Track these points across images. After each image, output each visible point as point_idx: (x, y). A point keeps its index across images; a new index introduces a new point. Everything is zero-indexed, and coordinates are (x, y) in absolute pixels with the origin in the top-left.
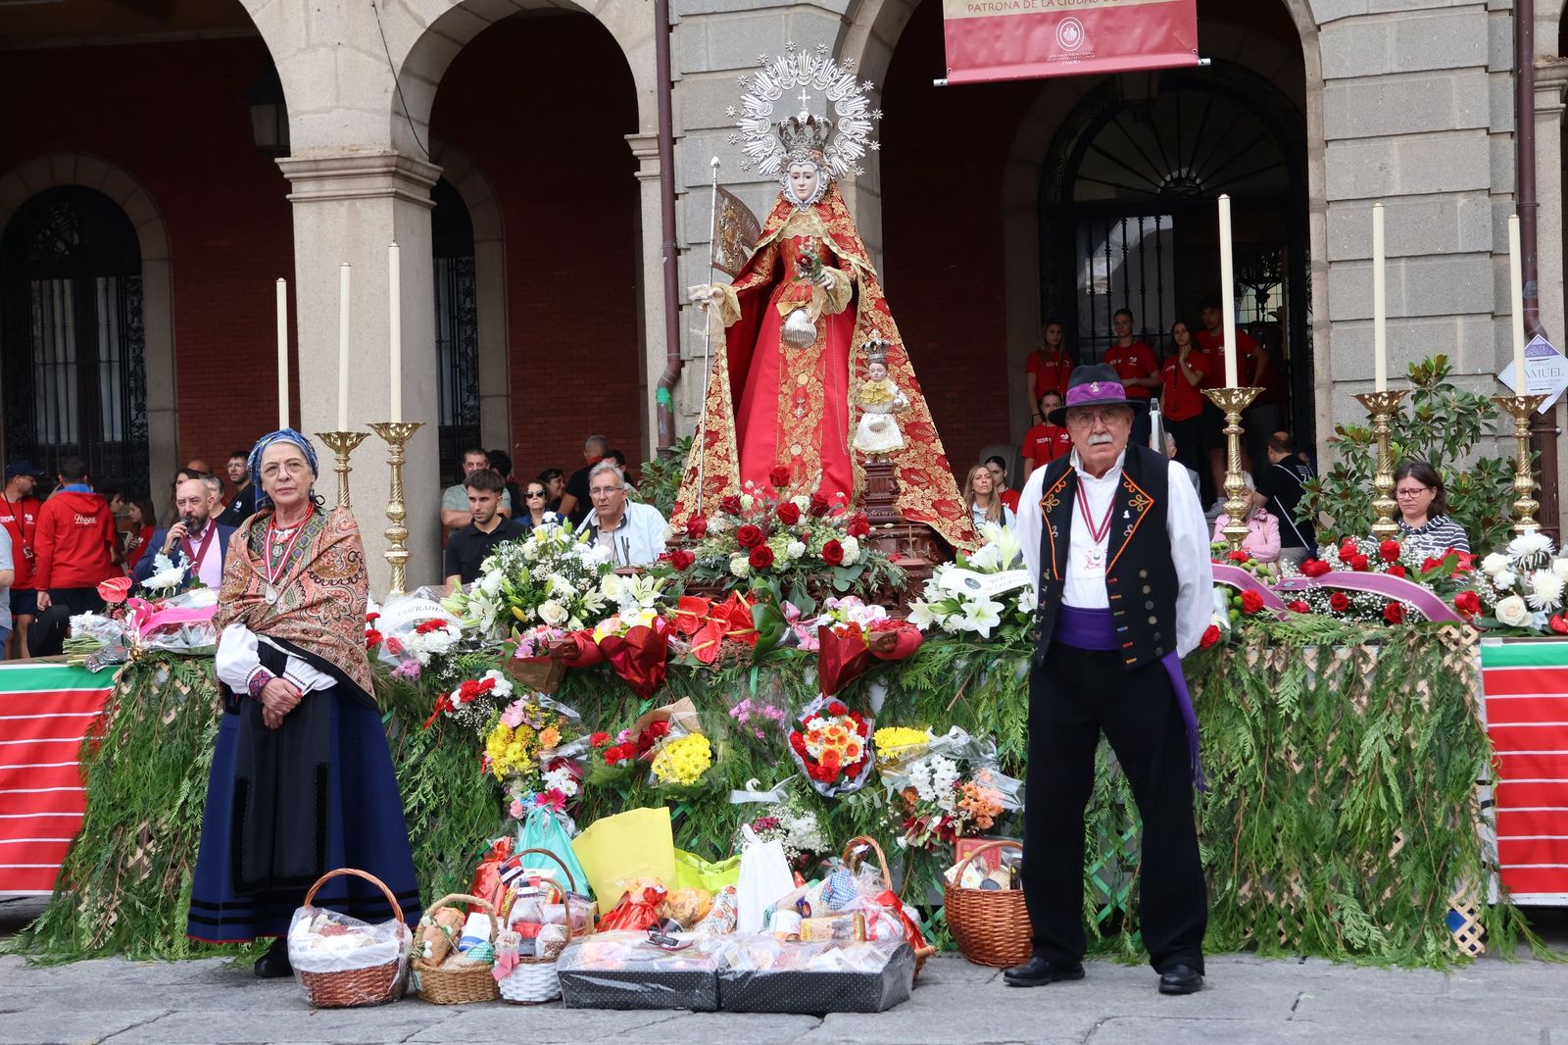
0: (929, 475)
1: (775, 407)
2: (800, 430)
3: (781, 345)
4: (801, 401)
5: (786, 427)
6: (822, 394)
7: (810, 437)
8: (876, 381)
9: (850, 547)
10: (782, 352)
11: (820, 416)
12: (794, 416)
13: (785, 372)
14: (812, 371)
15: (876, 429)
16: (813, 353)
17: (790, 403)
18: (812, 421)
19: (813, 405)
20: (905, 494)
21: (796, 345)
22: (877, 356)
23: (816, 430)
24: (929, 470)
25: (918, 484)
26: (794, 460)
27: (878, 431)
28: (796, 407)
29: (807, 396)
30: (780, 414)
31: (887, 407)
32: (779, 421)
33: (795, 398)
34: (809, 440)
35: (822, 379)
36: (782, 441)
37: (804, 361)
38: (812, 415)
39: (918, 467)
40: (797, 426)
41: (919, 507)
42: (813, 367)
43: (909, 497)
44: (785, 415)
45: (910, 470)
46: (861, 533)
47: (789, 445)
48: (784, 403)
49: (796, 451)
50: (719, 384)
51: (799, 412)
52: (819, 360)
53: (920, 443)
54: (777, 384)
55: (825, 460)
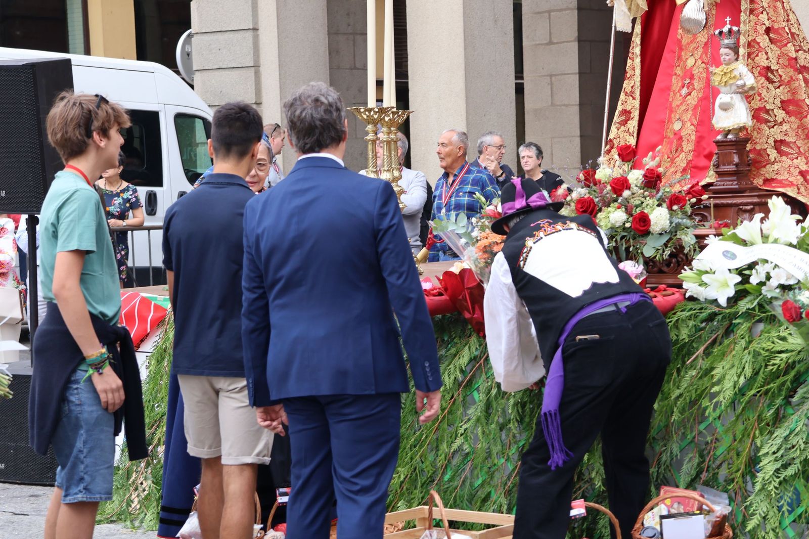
0: (799, 148)
1: (668, 88)
2: (683, 107)
3: (680, 31)
4: (688, 81)
5: (674, 105)
6: (704, 75)
7: (690, 112)
8: (727, 64)
9: (659, 218)
10: (679, 37)
11: (700, 95)
12: (681, 96)
13: (680, 57)
14: (699, 53)
15: (725, 108)
16: (703, 38)
17: (680, 84)
18: (693, 100)
19: (696, 85)
20: (773, 163)
21: (688, 31)
22: (726, 41)
23: (696, 107)
24: (799, 143)
25: (787, 154)
26: (675, 134)
27: (725, 110)
28: (683, 87)
29: (692, 77)
30: (672, 94)
31: (734, 88)
32: (671, 100)
33: (684, 78)
34: (689, 116)
35: (706, 61)
36: (670, 118)
37: (694, 45)
38: (694, 93)
39: (788, 139)
40: (681, 104)
41: (783, 176)
42: (700, 50)
43: (776, 167)
44: (675, 94)
45: (782, 141)
46: (675, 204)
47: (674, 120)
48: (676, 83)
49: (677, 126)
50: (634, 69)
51: (684, 91)
52: (706, 44)
53: (793, 119)
54: (672, 67)
55: (699, 134)
